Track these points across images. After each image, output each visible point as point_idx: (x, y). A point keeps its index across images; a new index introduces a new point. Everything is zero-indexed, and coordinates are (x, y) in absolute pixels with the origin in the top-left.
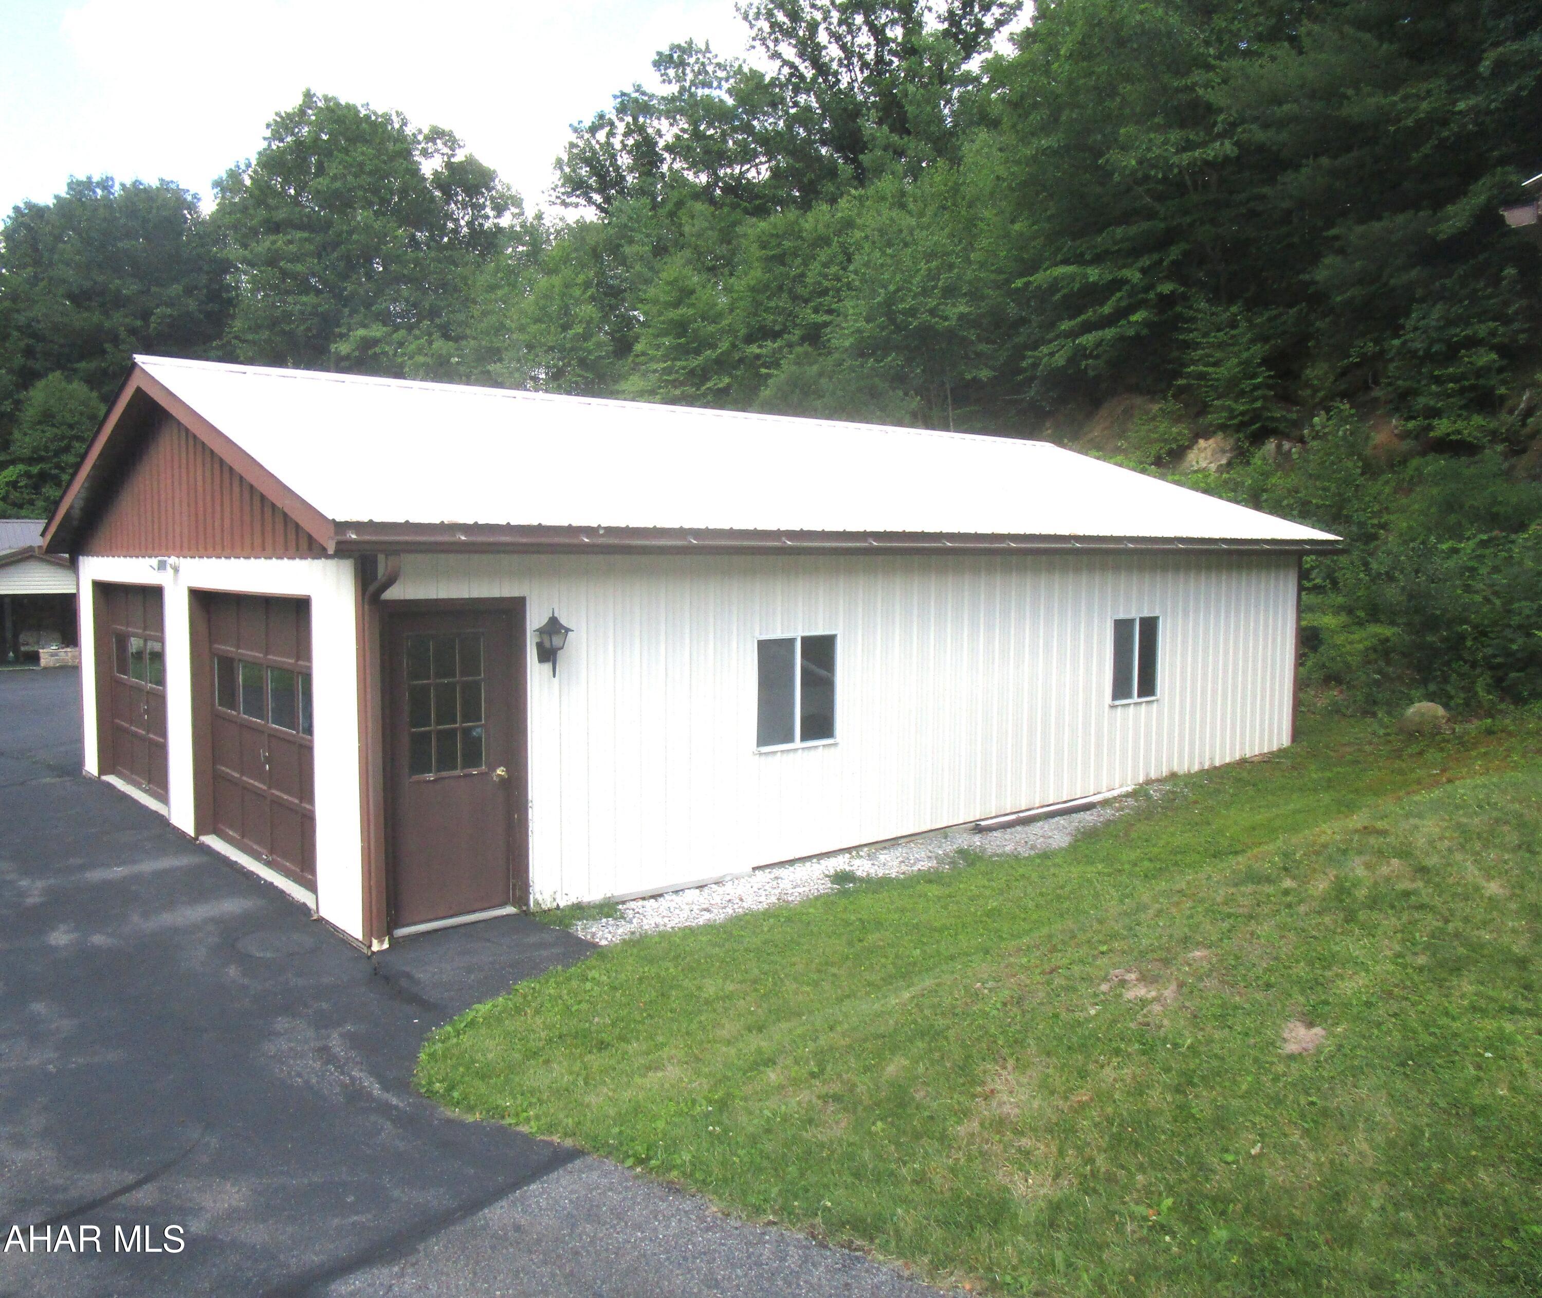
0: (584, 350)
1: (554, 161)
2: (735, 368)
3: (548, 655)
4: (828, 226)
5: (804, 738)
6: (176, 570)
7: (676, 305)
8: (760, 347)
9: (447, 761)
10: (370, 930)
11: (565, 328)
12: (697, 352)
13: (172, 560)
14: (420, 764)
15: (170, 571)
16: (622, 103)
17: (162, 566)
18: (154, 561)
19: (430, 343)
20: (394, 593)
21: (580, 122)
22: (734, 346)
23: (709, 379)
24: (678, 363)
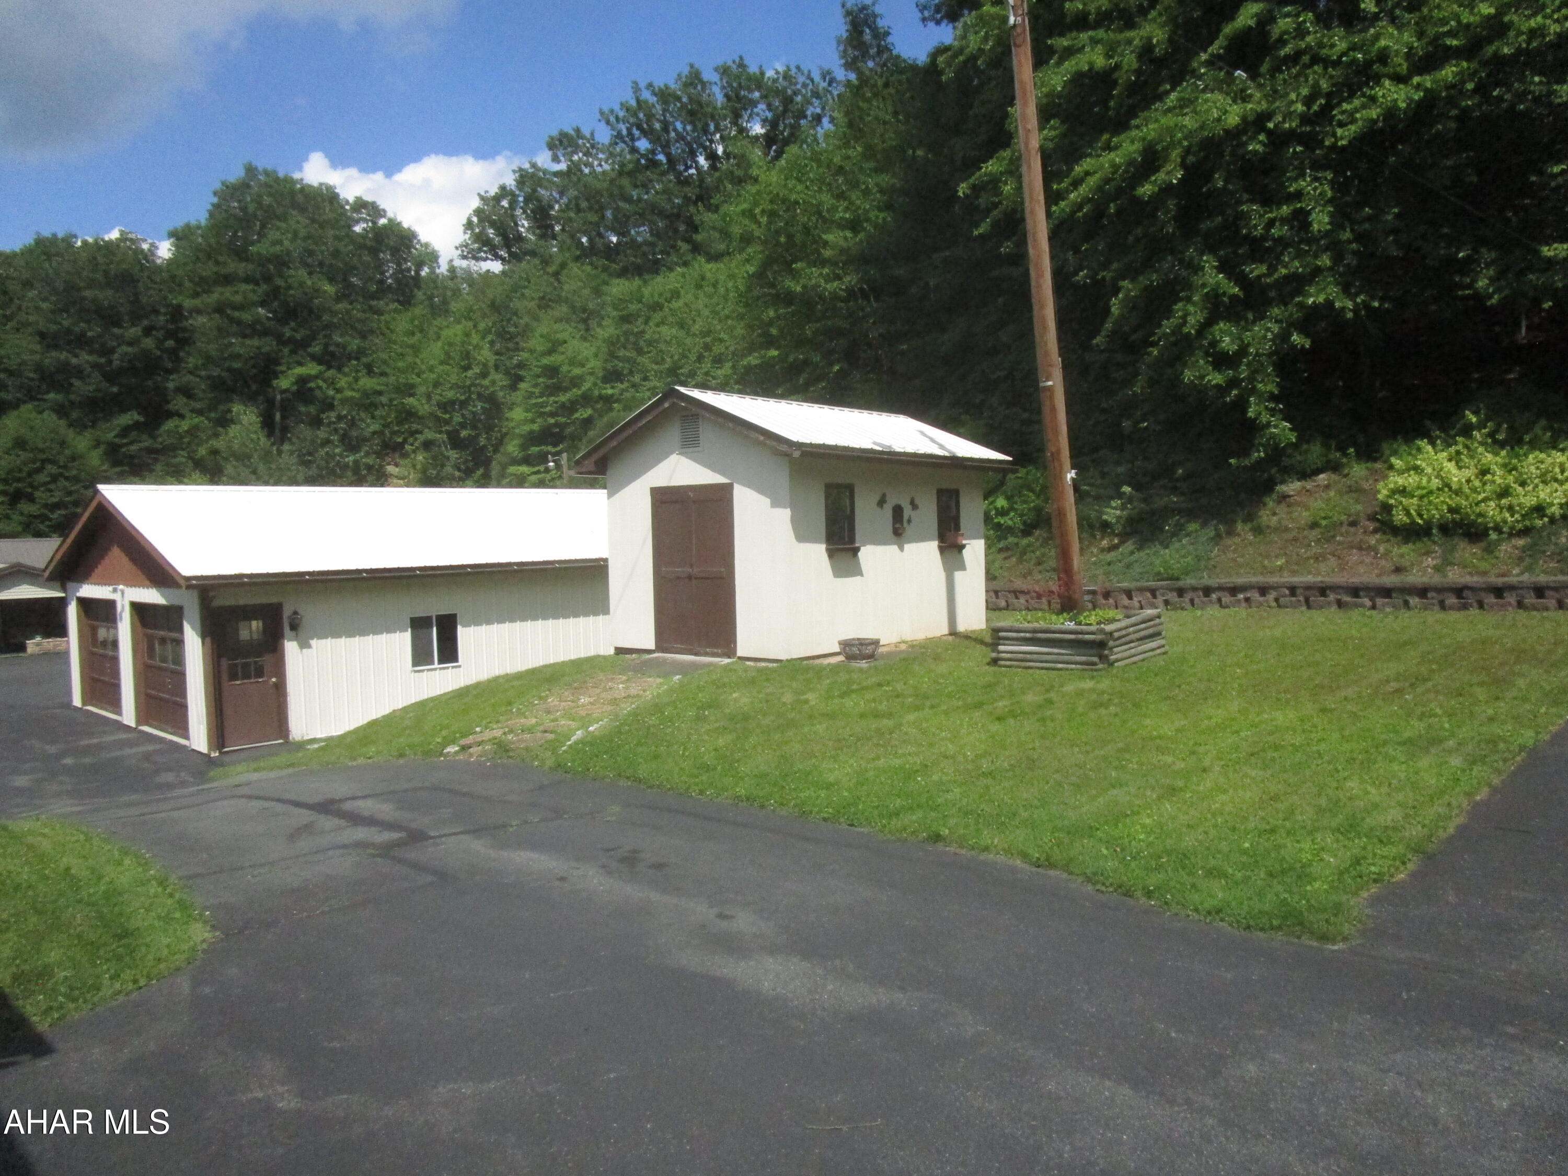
0: (482, 386)
1: (465, 221)
2: (597, 402)
3: (294, 627)
4: (661, 295)
5: (440, 662)
6: (123, 592)
7: (550, 352)
8: (613, 388)
9: (247, 676)
10: (210, 748)
11: (467, 368)
12: (566, 390)
13: (121, 587)
14: (233, 676)
15: (119, 593)
16: (521, 176)
17: (115, 590)
18: (111, 588)
19: (356, 379)
20: (217, 603)
21: (487, 192)
22: (595, 384)
23: (577, 410)
24: (552, 399)
